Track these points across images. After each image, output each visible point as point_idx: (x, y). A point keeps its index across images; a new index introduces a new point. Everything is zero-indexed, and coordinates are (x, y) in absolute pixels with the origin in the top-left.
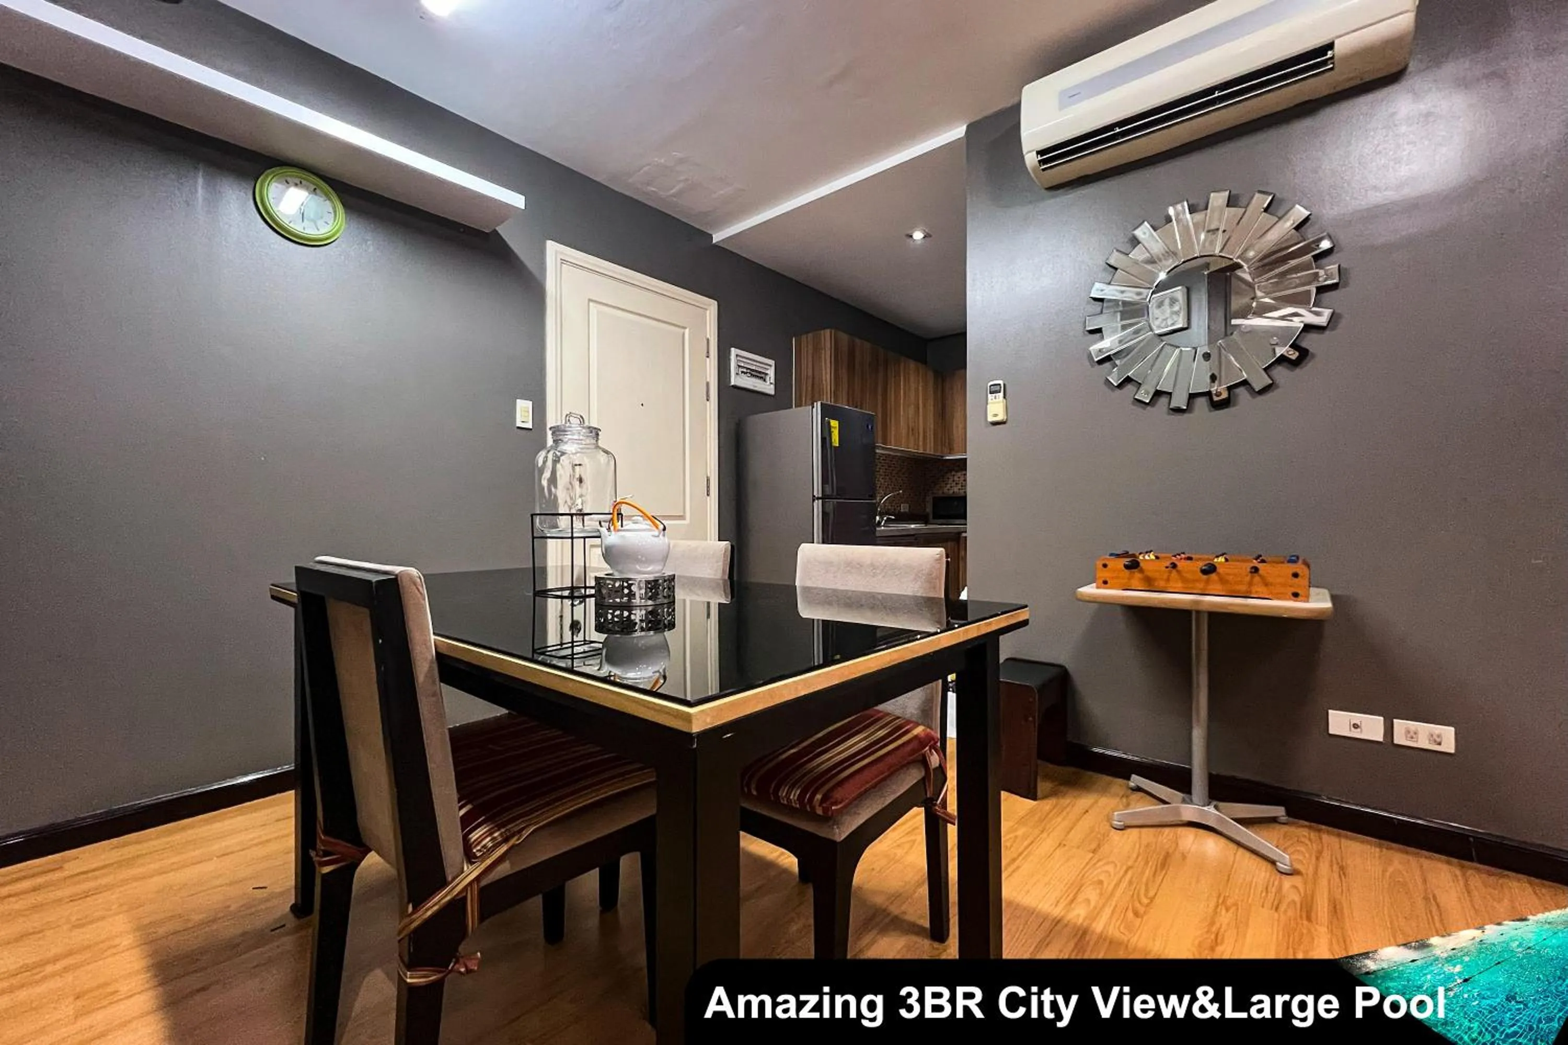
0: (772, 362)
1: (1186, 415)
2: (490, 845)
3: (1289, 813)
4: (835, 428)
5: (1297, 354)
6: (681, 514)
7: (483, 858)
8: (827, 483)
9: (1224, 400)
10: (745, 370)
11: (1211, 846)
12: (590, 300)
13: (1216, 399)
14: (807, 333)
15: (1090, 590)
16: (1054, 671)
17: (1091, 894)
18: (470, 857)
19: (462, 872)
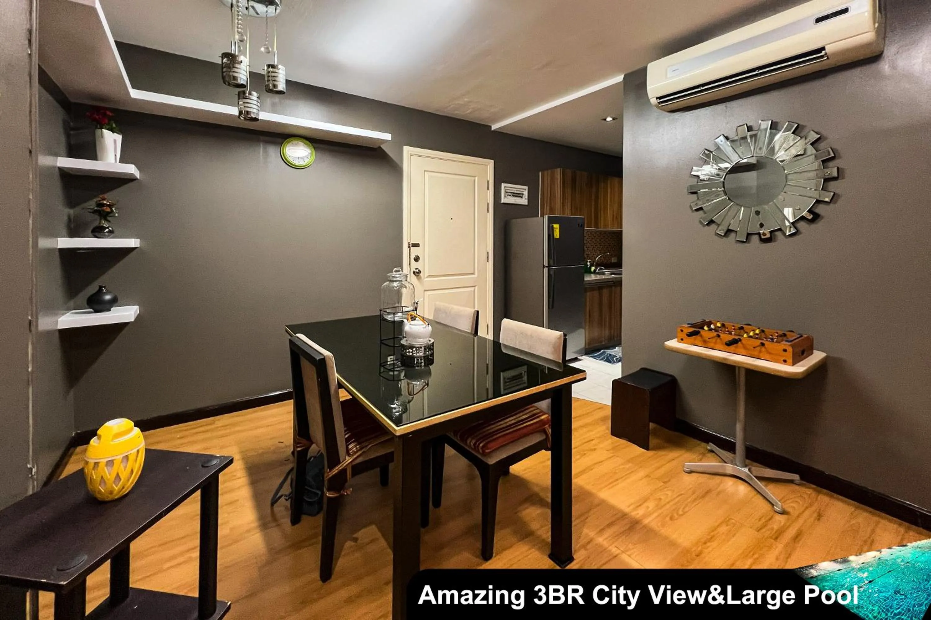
0: (526, 187)
1: (746, 244)
2: (355, 450)
3: (802, 478)
4: (557, 228)
5: (812, 216)
6: (473, 272)
7: (353, 455)
8: (551, 258)
9: (767, 238)
10: (510, 194)
11: (742, 489)
12: (425, 171)
13: (763, 237)
14: (547, 170)
15: (673, 344)
16: (669, 378)
17: (651, 505)
18: (348, 453)
19: (346, 459)
